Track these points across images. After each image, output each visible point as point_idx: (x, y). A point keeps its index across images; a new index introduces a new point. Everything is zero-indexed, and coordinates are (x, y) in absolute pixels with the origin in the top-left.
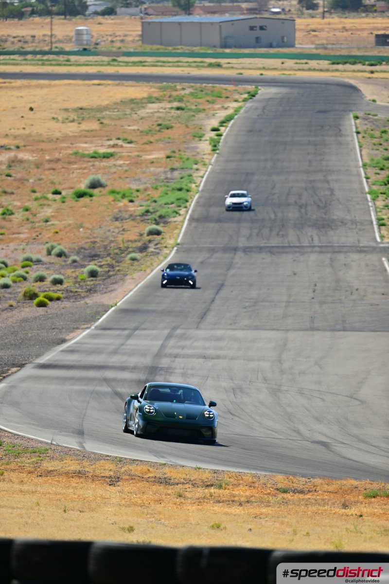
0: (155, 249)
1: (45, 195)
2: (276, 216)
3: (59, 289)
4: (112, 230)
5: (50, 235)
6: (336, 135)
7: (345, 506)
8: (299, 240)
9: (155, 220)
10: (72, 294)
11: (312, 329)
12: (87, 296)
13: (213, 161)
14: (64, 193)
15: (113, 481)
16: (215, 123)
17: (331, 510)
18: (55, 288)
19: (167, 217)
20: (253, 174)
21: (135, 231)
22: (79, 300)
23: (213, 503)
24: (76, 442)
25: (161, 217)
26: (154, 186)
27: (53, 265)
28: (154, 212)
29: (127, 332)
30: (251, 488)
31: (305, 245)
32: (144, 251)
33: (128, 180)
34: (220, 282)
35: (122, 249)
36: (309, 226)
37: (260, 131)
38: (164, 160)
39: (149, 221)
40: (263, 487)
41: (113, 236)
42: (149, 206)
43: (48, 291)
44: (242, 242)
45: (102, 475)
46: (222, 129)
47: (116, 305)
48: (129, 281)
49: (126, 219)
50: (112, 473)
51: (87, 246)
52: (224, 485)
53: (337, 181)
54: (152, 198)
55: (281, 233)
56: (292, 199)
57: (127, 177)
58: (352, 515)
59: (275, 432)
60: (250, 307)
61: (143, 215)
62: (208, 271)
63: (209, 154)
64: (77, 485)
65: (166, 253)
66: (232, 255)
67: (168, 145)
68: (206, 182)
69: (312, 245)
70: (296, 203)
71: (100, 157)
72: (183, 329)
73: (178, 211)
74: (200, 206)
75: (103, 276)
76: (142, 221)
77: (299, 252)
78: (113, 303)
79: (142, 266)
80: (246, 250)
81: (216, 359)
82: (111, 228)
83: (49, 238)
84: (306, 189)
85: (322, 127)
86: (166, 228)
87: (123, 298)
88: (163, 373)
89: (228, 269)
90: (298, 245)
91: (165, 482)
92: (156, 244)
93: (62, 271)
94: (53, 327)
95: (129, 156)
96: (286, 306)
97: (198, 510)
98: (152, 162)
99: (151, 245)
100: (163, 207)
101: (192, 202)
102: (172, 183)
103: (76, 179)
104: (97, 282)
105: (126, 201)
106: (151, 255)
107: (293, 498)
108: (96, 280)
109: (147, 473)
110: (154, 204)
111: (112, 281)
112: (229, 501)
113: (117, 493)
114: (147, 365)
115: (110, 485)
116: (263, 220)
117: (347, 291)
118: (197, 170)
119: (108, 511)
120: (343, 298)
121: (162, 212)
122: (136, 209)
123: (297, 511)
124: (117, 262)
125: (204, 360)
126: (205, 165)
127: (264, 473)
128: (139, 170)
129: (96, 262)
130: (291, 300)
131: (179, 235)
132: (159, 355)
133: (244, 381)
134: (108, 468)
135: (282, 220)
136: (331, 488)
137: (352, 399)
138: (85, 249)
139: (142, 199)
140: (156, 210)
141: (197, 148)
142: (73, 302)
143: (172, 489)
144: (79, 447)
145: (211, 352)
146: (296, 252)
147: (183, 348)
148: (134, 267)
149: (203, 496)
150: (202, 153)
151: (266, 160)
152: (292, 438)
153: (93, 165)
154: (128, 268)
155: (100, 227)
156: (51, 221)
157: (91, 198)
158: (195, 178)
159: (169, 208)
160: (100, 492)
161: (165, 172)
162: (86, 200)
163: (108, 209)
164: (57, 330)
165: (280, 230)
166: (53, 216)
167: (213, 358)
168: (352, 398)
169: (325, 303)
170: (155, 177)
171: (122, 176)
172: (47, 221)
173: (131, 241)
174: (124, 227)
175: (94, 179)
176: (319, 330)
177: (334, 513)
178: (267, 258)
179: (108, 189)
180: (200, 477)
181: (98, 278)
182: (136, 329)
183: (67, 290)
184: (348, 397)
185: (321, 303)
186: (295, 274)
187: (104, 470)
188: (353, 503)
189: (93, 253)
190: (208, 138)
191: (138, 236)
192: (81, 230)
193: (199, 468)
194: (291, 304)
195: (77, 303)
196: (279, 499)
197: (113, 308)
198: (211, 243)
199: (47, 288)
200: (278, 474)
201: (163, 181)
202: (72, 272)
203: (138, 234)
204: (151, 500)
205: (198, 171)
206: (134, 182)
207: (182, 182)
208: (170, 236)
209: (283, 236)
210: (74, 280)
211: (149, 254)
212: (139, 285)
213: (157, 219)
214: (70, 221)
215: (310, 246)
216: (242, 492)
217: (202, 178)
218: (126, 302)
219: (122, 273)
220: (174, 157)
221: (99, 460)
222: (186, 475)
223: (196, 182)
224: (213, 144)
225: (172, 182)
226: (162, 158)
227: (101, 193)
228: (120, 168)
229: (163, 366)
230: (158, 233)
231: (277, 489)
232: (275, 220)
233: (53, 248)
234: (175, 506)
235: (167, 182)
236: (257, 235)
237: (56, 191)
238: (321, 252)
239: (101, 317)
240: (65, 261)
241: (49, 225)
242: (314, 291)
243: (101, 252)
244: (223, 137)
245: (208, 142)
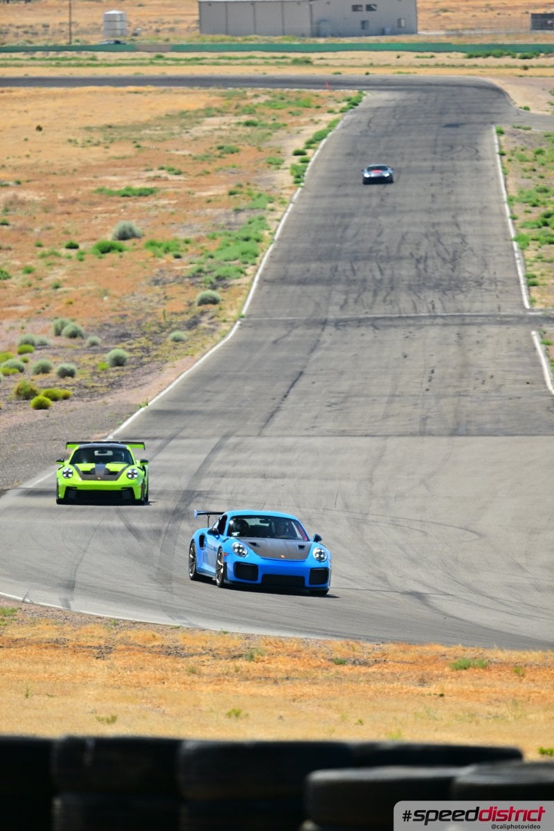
0: (210, 324)
1: (56, 250)
2: (382, 274)
3: (68, 383)
4: (149, 298)
5: (61, 306)
6: (471, 159)
7: (422, 682)
8: (415, 308)
9: (211, 283)
10: (87, 391)
11: (423, 433)
12: (108, 393)
13: (295, 197)
14: (82, 247)
15: (103, 652)
16: (299, 144)
17: (402, 688)
18: (63, 382)
19: (227, 278)
20: (352, 215)
21: (181, 300)
22: (96, 398)
23: (239, 681)
24: (60, 599)
25: (219, 278)
26: (211, 234)
27: (63, 350)
28: (210, 272)
29: (158, 443)
30: (294, 659)
31: (423, 314)
32: (194, 327)
33: (174, 227)
34: (299, 370)
35: (164, 324)
36: (430, 288)
37: (364, 154)
38: (226, 197)
39: (203, 285)
40: (311, 658)
41: (150, 306)
42: (203, 263)
43: (53, 387)
44: (334, 313)
45: (89, 644)
46: (310, 152)
47: (147, 405)
48: (168, 370)
49: (170, 282)
50: (102, 642)
51: (112, 322)
52: (255, 655)
53: (470, 223)
54: (207, 251)
55: (388, 298)
56: (406, 251)
57: (174, 224)
58: (430, 694)
59: (351, 580)
60: (336, 404)
61: (194, 276)
62: (283, 354)
63: (290, 188)
64: (50, 659)
65: (226, 331)
66: (318, 331)
67: (232, 175)
68: (285, 227)
69: (433, 314)
70: (412, 255)
71: (134, 195)
72: (238, 436)
73: (244, 270)
74: (275, 262)
75: (133, 364)
76: (192, 285)
77: (414, 325)
78: (143, 402)
79: (189, 349)
80: (338, 324)
81: (280, 478)
82: (149, 296)
83: (59, 311)
84: (426, 236)
85: (452, 147)
86: (226, 294)
87: (158, 395)
88: (202, 499)
89: (312, 350)
90: (413, 315)
91: (174, 652)
92: (212, 317)
93: (76, 358)
94: (55, 437)
95: (176, 193)
96: (389, 402)
97: (214, 691)
98: (209, 201)
99: (205, 319)
100: (223, 265)
101: (263, 257)
102: (236, 231)
103: (100, 227)
104: (123, 373)
105: (170, 256)
106: (203, 334)
107: (351, 671)
108: (123, 370)
109: (151, 641)
110: (210, 260)
111: (145, 371)
112: (260, 678)
113: (106, 668)
114: (180, 489)
115: (97, 658)
116: (364, 280)
117: (477, 379)
118: (272, 210)
119: (89, 694)
120: (471, 389)
121: (220, 271)
122: (185, 267)
123: (353, 690)
124: (155, 343)
125: (263, 479)
126: (283, 203)
127: (314, 637)
128: (190, 213)
129: (124, 344)
130: (397, 393)
131: (243, 304)
132: (199, 474)
133: (316, 508)
134: (98, 635)
135: (391, 280)
136: (408, 657)
137: (467, 532)
138: (110, 326)
139: (193, 254)
140: (212, 269)
141: (273, 180)
142: (88, 401)
143: (183, 662)
144: (63, 606)
145: (275, 469)
146: (409, 325)
147: (235, 463)
148: (177, 351)
149: (225, 672)
150: (280, 187)
151: (370, 195)
152: (374, 588)
153: (125, 207)
154: (169, 352)
155: (133, 295)
156: (62, 287)
157: (121, 254)
158: (269, 223)
159: (230, 265)
160: (82, 668)
161: (227, 215)
162: (113, 256)
163: (145, 268)
164: (59, 442)
165: (388, 294)
166: (65, 281)
167: (276, 477)
168: (467, 530)
169: (445, 396)
170: (214, 222)
171: (166, 222)
172: (57, 287)
173: (176, 314)
174: (166, 294)
175: (124, 227)
176: (434, 435)
177: (406, 693)
178: (368, 334)
179: (145, 240)
180: (224, 645)
181: (125, 368)
182: (172, 438)
183: (80, 385)
184: (462, 528)
185: (439, 397)
186: (405, 357)
187: (92, 637)
188: (434, 678)
189: (122, 331)
190: (289, 166)
191: (185, 305)
192: (106, 298)
193: (225, 633)
194: (397, 399)
195: (93, 403)
196: (331, 674)
197: (142, 410)
198: (290, 314)
199: (52, 382)
200: (335, 639)
201: (223, 228)
202: (90, 359)
203: (185, 303)
204: (151, 679)
205: (273, 212)
206: (181, 230)
207: (251, 228)
208: (231, 305)
209: (391, 302)
210: (92, 371)
211: (201, 332)
212: (182, 376)
213: (214, 280)
214: (90, 287)
215: (431, 317)
216: (281, 665)
217: (278, 222)
218: (162, 401)
219: (160, 359)
220: (241, 193)
221: (86, 623)
222: (206, 642)
223: (271, 227)
224: (295, 173)
225: (236, 229)
226: (223, 195)
227: (136, 247)
228: (163, 210)
229: (202, 489)
230: (214, 301)
231: (331, 660)
232: (380, 281)
233: (63, 325)
234: (183, 686)
235: (230, 229)
236: (356, 301)
237: (71, 244)
238: (445, 325)
239: (124, 421)
240: (81, 344)
241: (61, 293)
242: (430, 381)
243: (132, 330)
244: (310, 164)
245: (288, 171)
